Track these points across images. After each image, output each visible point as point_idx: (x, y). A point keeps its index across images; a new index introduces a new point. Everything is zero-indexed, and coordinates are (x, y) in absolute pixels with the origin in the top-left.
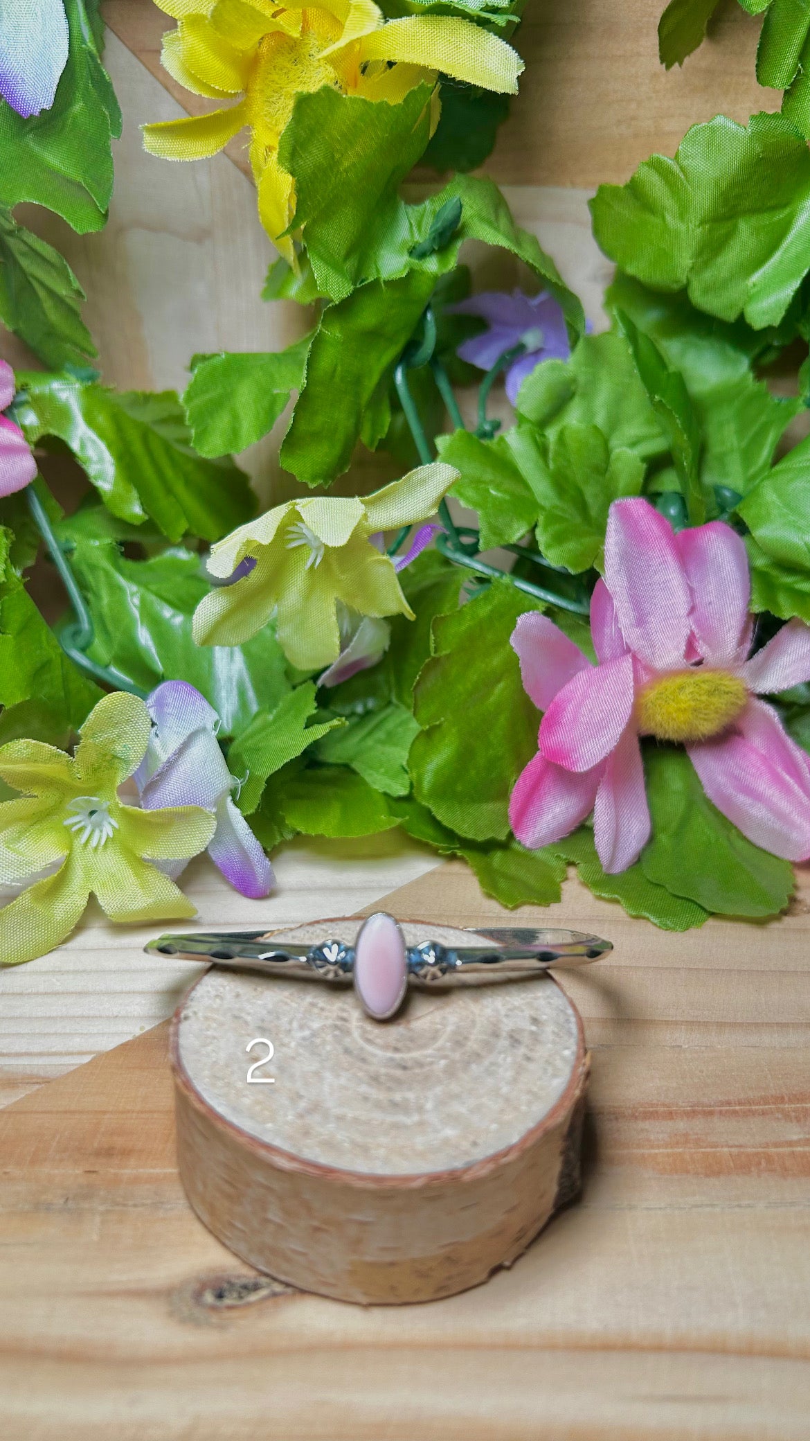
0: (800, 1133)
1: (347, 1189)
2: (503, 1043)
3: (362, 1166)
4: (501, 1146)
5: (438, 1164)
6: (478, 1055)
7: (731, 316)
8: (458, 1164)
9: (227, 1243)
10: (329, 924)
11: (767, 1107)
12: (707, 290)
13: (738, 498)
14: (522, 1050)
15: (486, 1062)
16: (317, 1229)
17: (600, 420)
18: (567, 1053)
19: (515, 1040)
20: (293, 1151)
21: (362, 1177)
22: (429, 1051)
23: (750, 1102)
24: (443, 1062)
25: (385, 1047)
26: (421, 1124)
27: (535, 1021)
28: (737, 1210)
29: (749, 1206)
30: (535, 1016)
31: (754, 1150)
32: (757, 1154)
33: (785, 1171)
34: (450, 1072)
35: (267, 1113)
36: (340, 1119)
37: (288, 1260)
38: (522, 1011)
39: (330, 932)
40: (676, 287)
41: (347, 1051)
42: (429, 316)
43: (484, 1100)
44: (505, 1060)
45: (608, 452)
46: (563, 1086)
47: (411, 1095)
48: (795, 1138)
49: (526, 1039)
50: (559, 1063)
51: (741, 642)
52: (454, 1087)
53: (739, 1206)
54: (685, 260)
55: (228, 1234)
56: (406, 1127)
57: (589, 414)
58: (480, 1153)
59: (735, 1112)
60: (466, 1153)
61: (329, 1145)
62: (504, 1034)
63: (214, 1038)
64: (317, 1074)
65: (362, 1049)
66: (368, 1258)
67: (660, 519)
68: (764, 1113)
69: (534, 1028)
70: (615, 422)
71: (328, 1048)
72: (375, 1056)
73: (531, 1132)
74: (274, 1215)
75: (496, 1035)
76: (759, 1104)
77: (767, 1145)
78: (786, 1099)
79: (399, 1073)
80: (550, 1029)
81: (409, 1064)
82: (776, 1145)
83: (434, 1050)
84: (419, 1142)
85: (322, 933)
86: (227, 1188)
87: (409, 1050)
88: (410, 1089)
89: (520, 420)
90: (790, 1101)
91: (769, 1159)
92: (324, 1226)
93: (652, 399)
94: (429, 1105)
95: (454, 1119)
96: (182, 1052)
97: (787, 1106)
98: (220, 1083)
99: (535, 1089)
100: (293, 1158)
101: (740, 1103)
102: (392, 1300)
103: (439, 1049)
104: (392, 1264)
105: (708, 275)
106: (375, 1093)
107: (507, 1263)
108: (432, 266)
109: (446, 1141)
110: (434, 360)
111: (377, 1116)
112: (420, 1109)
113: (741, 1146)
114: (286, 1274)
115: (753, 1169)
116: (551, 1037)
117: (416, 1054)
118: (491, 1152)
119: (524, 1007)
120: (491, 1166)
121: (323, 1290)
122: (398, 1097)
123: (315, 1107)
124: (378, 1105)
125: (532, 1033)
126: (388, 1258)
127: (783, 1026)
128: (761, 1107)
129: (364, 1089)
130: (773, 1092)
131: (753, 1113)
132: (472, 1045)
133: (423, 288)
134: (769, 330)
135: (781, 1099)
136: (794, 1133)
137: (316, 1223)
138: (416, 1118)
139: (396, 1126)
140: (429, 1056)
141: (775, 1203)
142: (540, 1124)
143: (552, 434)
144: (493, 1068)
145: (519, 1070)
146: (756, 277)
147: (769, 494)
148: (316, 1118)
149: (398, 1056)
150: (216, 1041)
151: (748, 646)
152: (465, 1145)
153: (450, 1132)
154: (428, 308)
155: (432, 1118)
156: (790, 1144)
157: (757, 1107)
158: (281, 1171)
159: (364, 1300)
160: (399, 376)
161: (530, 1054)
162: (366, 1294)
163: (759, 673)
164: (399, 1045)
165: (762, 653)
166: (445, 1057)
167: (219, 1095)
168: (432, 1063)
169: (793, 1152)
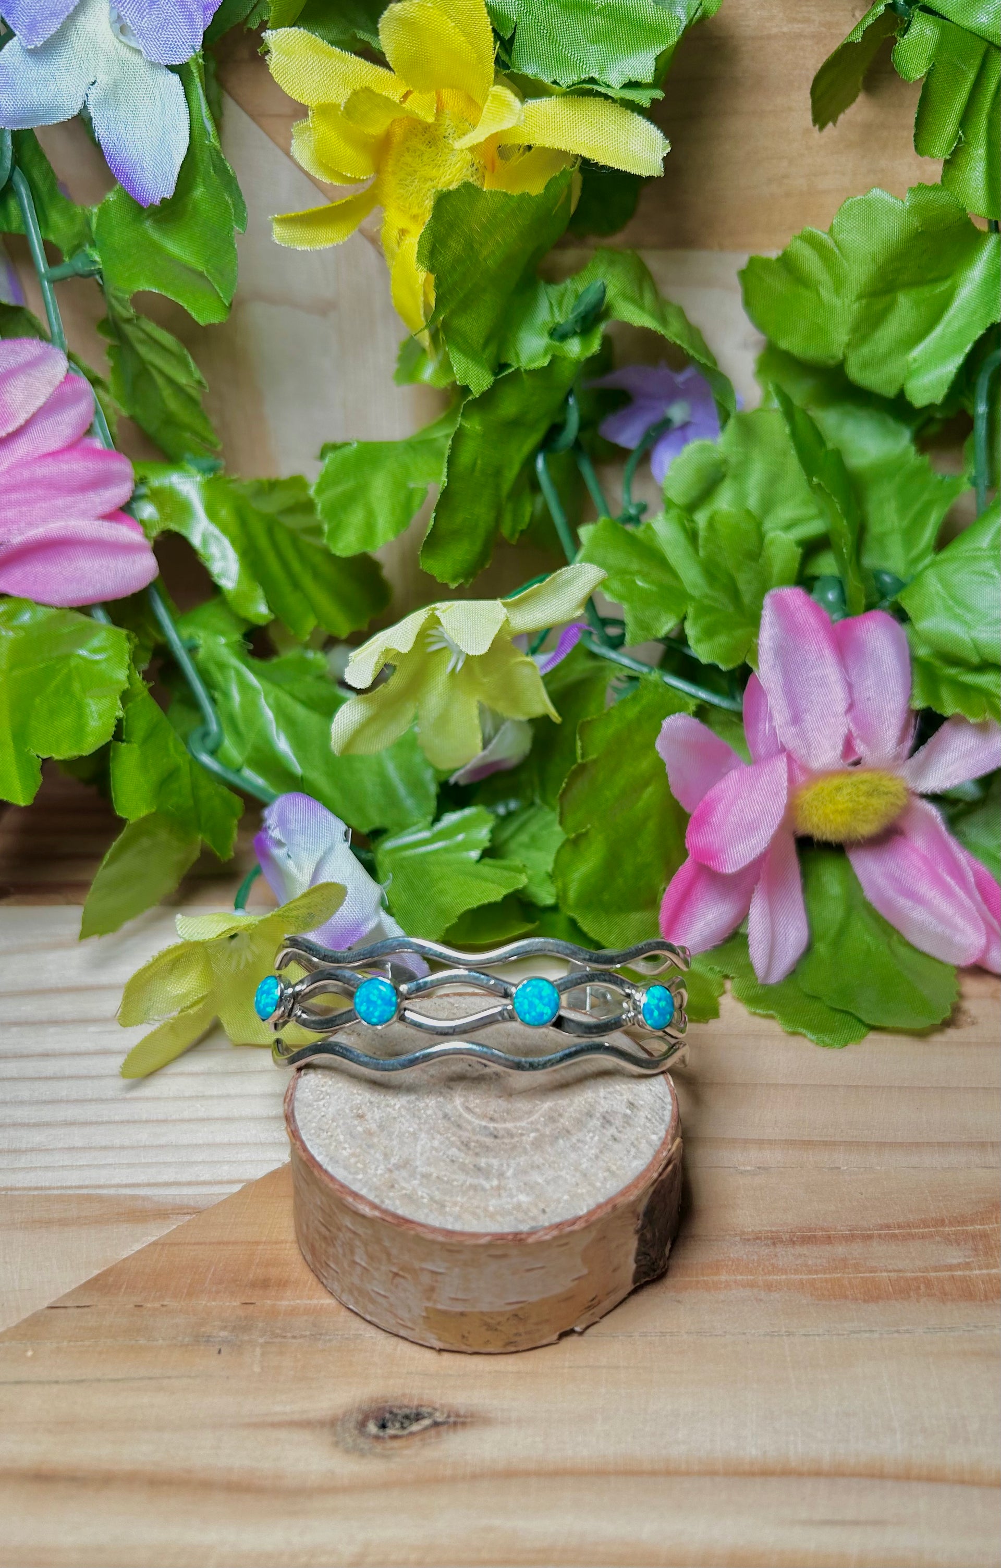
0: (960, 1257)
1: (419, 1239)
2: (596, 1122)
3: (435, 1220)
4: (568, 1216)
5: (505, 1226)
6: (568, 1132)
7: (890, 392)
8: (524, 1228)
9: (325, 1281)
10: (457, 998)
11: (927, 1230)
12: (865, 365)
13: (900, 585)
14: (612, 1131)
15: (574, 1140)
16: (396, 1274)
17: (753, 502)
18: (654, 1137)
19: (606, 1121)
20: (377, 1201)
21: (434, 1230)
22: (524, 1124)
23: (909, 1225)
24: (533, 1135)
25: (484, 1116)
26: (499, 1188)
27: (631, 1105)
28: (896, 1335)
29: (907, 1331)
30: (632, 1101)
31: (913, 1274)
32: (916, 1279)
33: (945, 1295)
34: (537, 1144)
35: (359, 1165)
36: (426, 1176)
37: (373, 1301)
38: (621, 1095)
39: (456, 1005)
40: (832, 362)
41: (446, 1116)
42: (571, 401)
43: (563, 1173)
44: (592, 1138)
45: (761, 537)
46: (642, 1168)
47: (495, 1162)
48: (955, 1261)
49: (618, 1121)
50: (644, 1146)
51: (901, 740)
52: (538, 1159)
53: (898, 1332)
54: (840, 336)
55: (325, 1274)
56: (484, 1189)
57: (741, 497)
58: (545, 1221)
59: (894, 1236)
60: (534, 1219)
61: (410, 1198)
62: (598, 1115)
63: (328, 1094)
64: (414, 1134)
65: (460, 1116)
66: (439, 1307)
67: (816, 608)
68: (923, 1237)
69: (628, 1112)
70: (768, 505)
71: (429, 1112)
72: (469, 1122)
73: (599, 1206)
74: (360, 1258)
75: (590, 1115)
76: (918, 1227)
77: (926, 1270)
78: (947, 1221)
79: (489, 1141)
80: (642, 1114)
81: (501, 1133)
82: (936, 1269)
83: (528, 1123)
84: (493, 1205)
85: (449, 1006)
86: (323, 1230)
87: (505, 1121)
88: (495, 1157)
89: (669, 505)
90: (951, 1224)
91: (928, 1283)
92: (401, 1273)
93: (810, 481)
94: (509, 1173)
95: (529, 1187)
96: (296, 1104)
97: (947, 1229)
98: (324, 1135)
99: (614, 1168)
100: (374, 1207)
101: (900, 1227)
102: (464, 1348)
103: (532, 1123)
104: (462, 1314)
105: (865, 350)
106: (462, 1157)
107: (578, 1329)
108: (574, 349)
109: (518, 1207)
110: (577, 446)
111: (461, 1177)
112: (501, 1175)
113: (900, 1271)
114: (371, 1314)
115: (912, 1294)
116: (642, 1121)
117: (509, 1125)
118: (557, 1220)
119: (624, 1092)
120: (555, 1233)
121: (402, 1333)
122: (483, 1162)
123: (405, 1164)
124: (463, 1168)
125: (625, 1115)
126: (459, 1308)
127: (943, 1146)
128: (921, 1230)
129: (454, 1151)
130: (934, 1215)
131: (913, 1237)
132: (565, 1122)
133: (566, 373)
134: (931, 407)
135: (942, 1222)
136: (954, 1256)
137: (395, 1270)
138: (495, 1183)
139: (474, 1188)
140: (523, 1128)
141: (934, 1329)
142: (610, 1200)
143: (701, 518)
144: (580, 1145)
145: (604, 1149)
146: (917, 352)
147: (932, 583)
148: (404, 1173)
149: (492, 1125)
150: (328, 1097)
151: (909, 743)
152: (534, 1212)
153: (523, 1198)
154: (570, 392)
155: (511, 1184)
156: (950, 1268)
157: (917, 1231)
158: (364, 1216)
159: (438, 1344)
160: (540, 463)
161: (617, 1135)
162: (440, 1339)
163: (920, 771)
164: (496, 1116)
165: (923, 751)
166: (537, 1130)
167: (321, 1146)
168: (522, 1135)
169: (953, 1276)
